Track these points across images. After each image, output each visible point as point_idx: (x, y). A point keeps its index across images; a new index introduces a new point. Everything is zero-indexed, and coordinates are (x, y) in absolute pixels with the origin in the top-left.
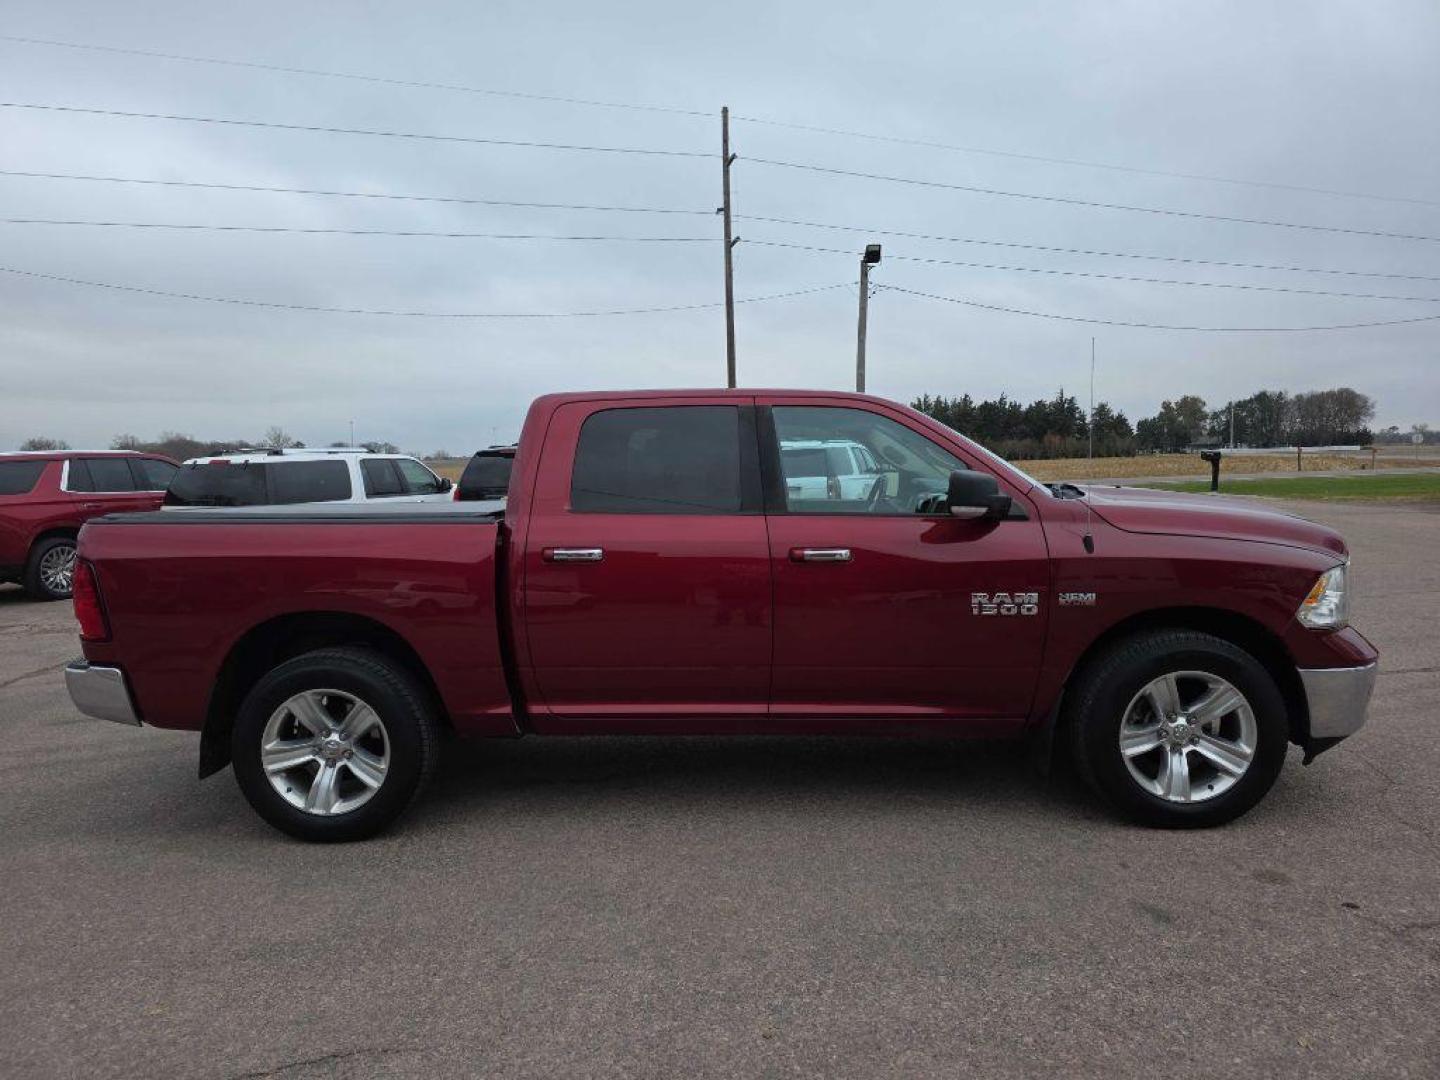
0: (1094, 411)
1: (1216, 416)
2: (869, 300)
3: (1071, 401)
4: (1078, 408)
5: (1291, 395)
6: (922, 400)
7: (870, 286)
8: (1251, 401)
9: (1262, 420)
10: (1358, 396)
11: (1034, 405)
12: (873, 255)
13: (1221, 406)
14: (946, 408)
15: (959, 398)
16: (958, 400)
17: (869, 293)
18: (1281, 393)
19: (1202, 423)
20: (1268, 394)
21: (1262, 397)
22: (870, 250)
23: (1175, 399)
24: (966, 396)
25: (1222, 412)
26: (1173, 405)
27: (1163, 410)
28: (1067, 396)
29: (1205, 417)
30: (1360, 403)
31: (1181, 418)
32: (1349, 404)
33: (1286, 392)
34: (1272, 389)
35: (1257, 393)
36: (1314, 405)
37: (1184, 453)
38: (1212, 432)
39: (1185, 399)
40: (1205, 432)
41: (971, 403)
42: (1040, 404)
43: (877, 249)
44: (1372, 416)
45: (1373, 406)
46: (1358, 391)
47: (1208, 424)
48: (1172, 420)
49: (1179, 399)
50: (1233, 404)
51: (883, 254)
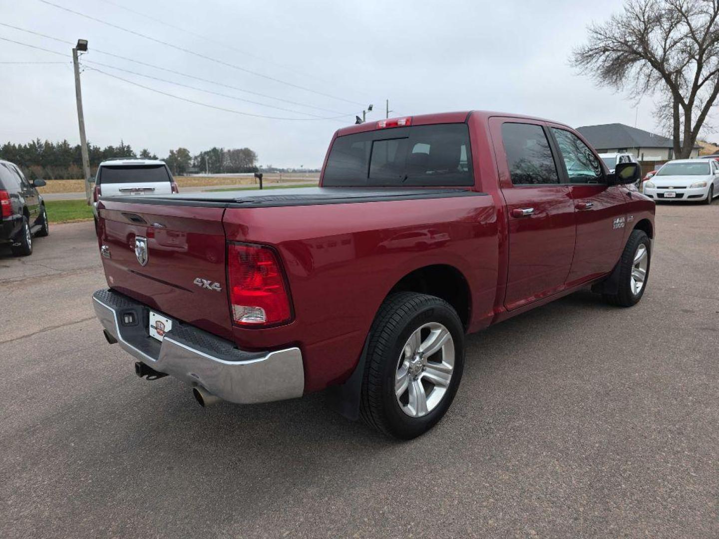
0: (141, 153)
1: (196, 158)
2: (80, 75)
3: (128, 147)
4: (132, 151)
5: (226, 150)
6: (36, 142)
7: (80, 66)
8: (210, 151)
9: (216, 161)
10: (251, 152)
11: (107, 148)
12: (82, 46)
13: (197, 153)
14: (53, 148)
15: (61, 142)
16: (60, 143)
17: (80, 70)
18: (222, 149)
19: (189, 161)
20: (217, 148)
21: (214, 150)
22: (81, 42)
23: (175, 149)
24: (65, 141)
25: (198, 156)
26: (175, 152)
27: (170, 154)
28: (126, 144)
29: (190, 159)
30: (252, 155)
31: (179, 158)
32: (248, 155)
33: (224, 148)
34: (218, 147)
35: (212, 148)
36: (235, 154)
37: (183, 175)
38: (194, 166)
39: (180, 149)
40: (191, 166)
41: (69, 145)
42: (111, 148)
43: (85, 43)
44: (257, 160)
45: (257, 156)
46: (251, 149)
47: (192, 162)
48: (176, 159)
49: (177, 149)
50: (203, 153)
51: (89, 46)
